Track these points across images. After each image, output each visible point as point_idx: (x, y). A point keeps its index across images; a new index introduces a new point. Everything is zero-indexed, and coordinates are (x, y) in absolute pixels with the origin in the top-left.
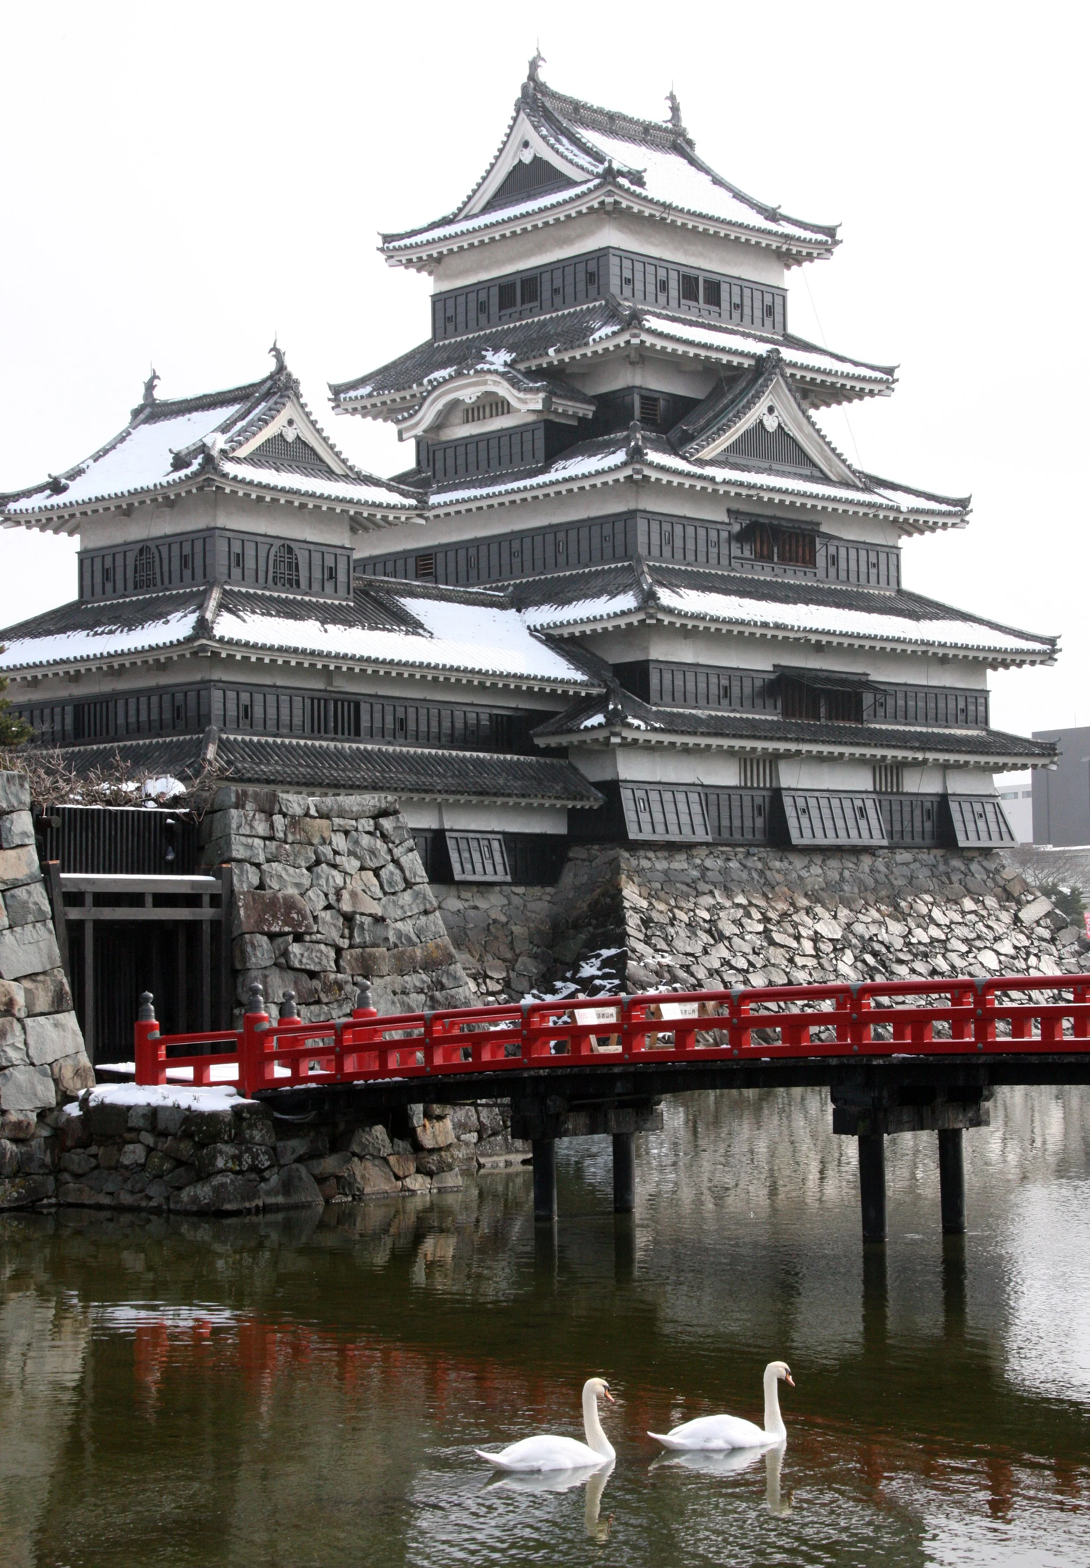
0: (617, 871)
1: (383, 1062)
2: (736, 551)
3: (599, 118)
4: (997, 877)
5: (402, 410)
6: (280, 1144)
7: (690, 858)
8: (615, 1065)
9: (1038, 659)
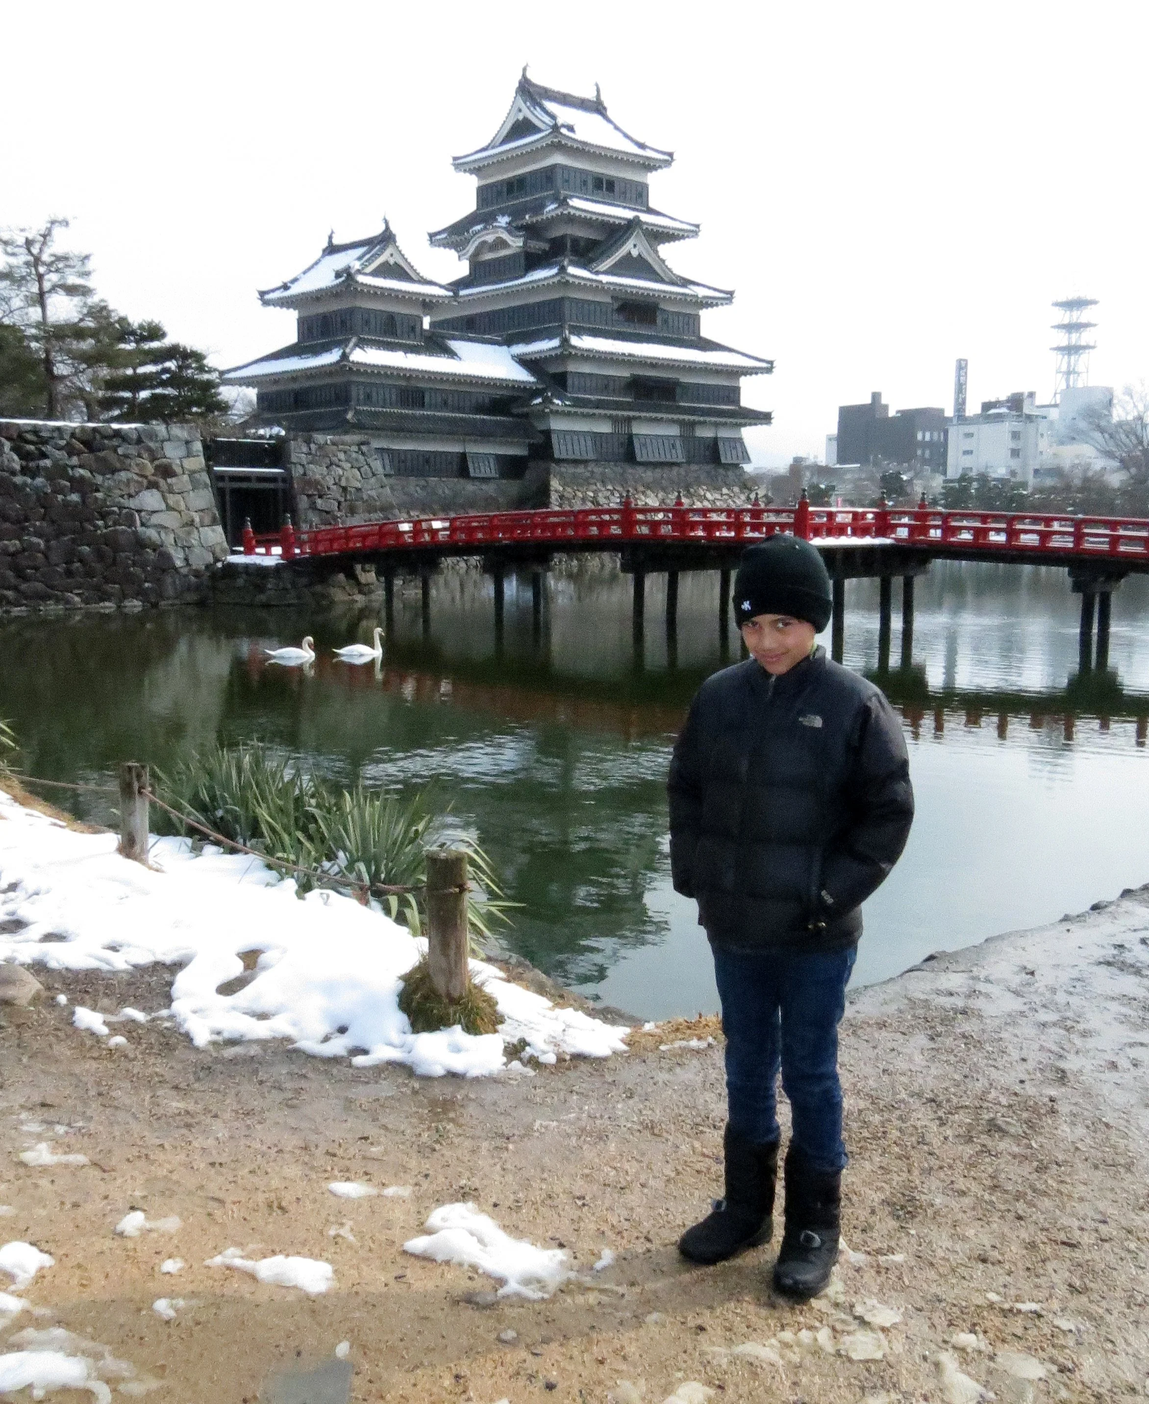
2: (615, 316)
3: (557, 95)
4: (741, 478)
5: (461, 245)
6: (295, 579)
7: (586, 467)
9: (764, 371)
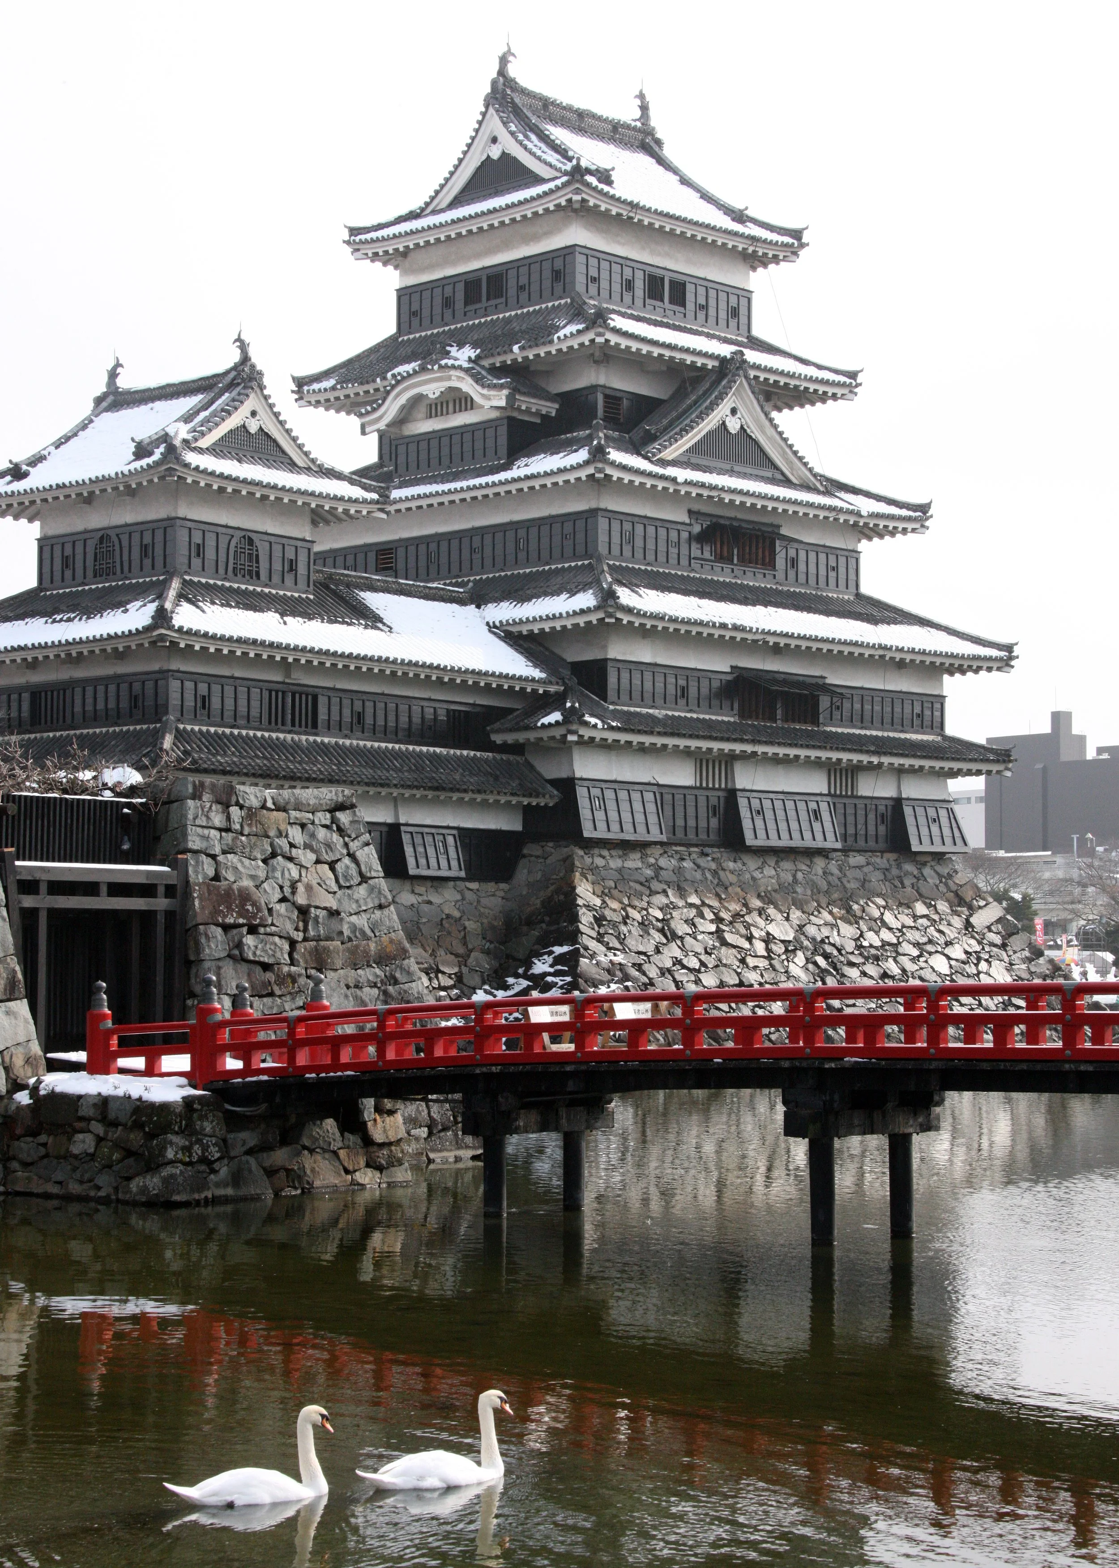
0: (571, 869)
1: (336, 1056)
2: (696, 552)
3: (568, 115)
4: (950, 882)
5: (365, 404)
6: (231, 1136)
7: (644, 857)
8: (567, 1063)
9: (995, 665)
